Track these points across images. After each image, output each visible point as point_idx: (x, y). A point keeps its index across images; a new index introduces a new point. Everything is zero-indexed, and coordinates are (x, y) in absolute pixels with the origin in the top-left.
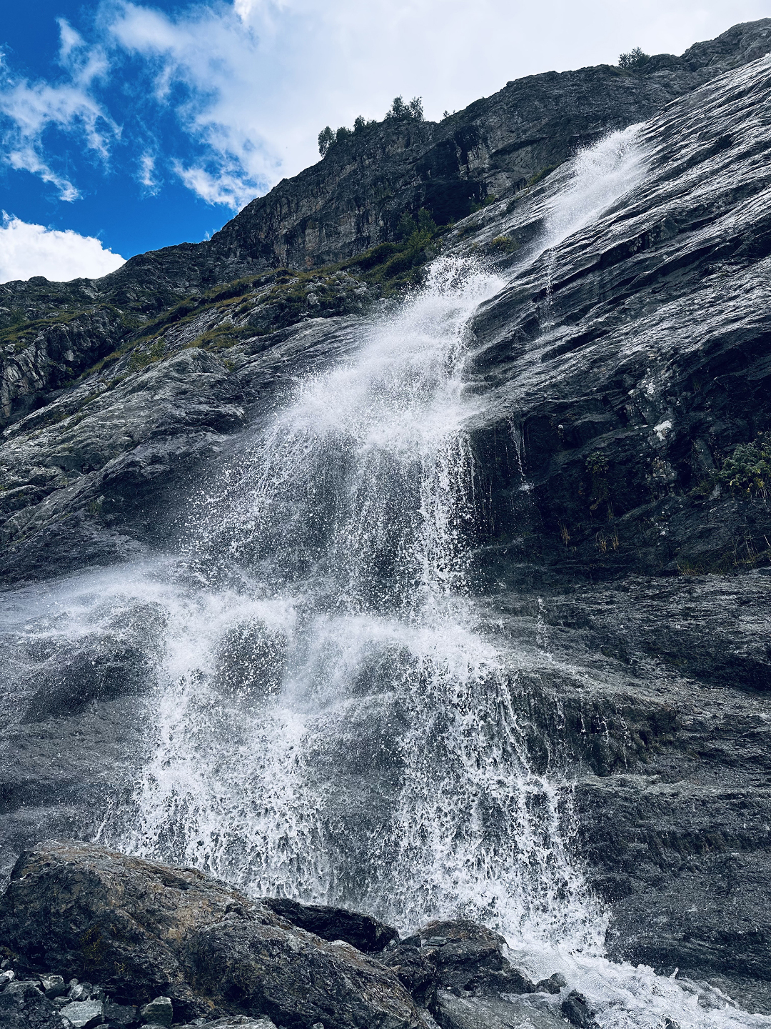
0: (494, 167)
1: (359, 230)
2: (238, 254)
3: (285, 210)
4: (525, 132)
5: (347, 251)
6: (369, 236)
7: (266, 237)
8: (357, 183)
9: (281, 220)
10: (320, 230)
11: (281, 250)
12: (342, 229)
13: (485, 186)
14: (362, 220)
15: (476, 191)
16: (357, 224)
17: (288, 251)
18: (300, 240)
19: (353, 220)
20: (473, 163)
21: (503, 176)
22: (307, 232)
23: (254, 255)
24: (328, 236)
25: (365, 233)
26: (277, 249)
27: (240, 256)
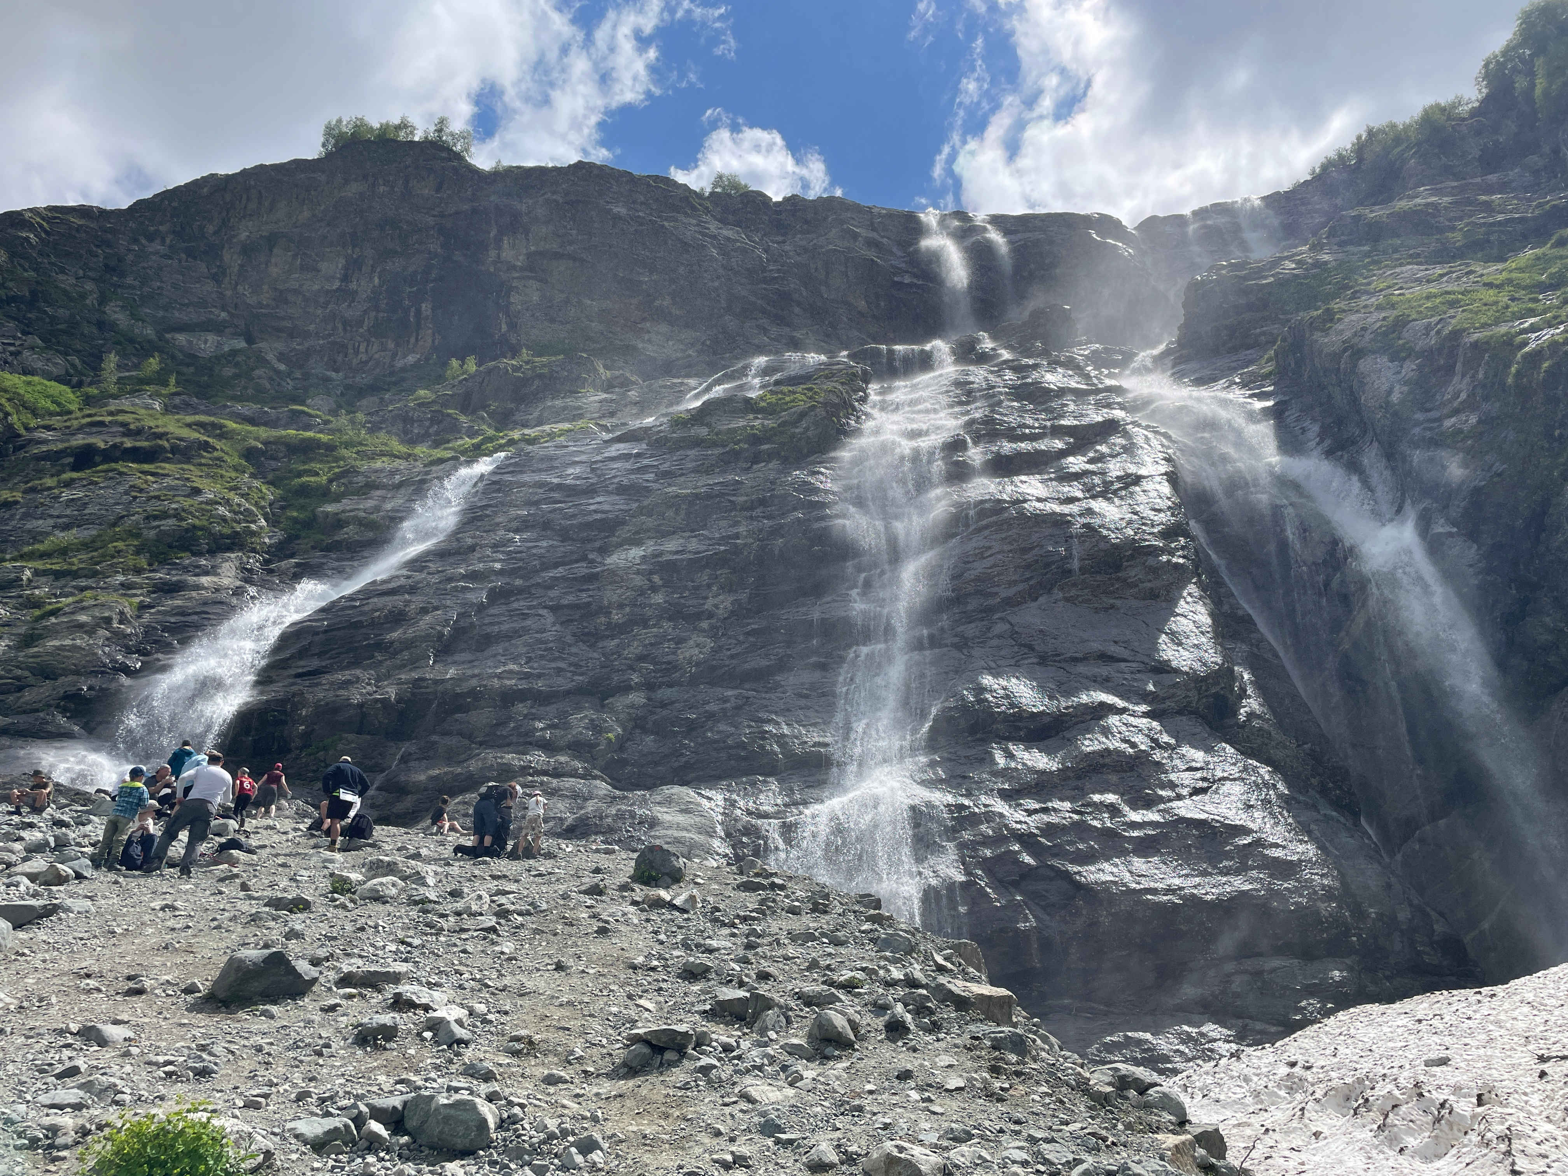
0: (527, 268)
1: (345, 278)
2: (168, 241)
3: (253, 206)
5: (322, 300)
6: (356, 292)
7: (215, 233)
8: (360, 213)
9: (244, 217)
10: (295, 256)
11: (232, 259)
12: (324, 266)
13: (511, 290)
14: (353, 266)
15: (499, 291)
16: (346, 268)
17: (241, 266)
18: (263, 259)
19: (342, 262)
20: (507, 254)
21: (534, 284)
22: (276, 251)
23: (191, 254)
24: (303, 268)
25: (353, 286)
26: (227, 257)
27: (170, 247)
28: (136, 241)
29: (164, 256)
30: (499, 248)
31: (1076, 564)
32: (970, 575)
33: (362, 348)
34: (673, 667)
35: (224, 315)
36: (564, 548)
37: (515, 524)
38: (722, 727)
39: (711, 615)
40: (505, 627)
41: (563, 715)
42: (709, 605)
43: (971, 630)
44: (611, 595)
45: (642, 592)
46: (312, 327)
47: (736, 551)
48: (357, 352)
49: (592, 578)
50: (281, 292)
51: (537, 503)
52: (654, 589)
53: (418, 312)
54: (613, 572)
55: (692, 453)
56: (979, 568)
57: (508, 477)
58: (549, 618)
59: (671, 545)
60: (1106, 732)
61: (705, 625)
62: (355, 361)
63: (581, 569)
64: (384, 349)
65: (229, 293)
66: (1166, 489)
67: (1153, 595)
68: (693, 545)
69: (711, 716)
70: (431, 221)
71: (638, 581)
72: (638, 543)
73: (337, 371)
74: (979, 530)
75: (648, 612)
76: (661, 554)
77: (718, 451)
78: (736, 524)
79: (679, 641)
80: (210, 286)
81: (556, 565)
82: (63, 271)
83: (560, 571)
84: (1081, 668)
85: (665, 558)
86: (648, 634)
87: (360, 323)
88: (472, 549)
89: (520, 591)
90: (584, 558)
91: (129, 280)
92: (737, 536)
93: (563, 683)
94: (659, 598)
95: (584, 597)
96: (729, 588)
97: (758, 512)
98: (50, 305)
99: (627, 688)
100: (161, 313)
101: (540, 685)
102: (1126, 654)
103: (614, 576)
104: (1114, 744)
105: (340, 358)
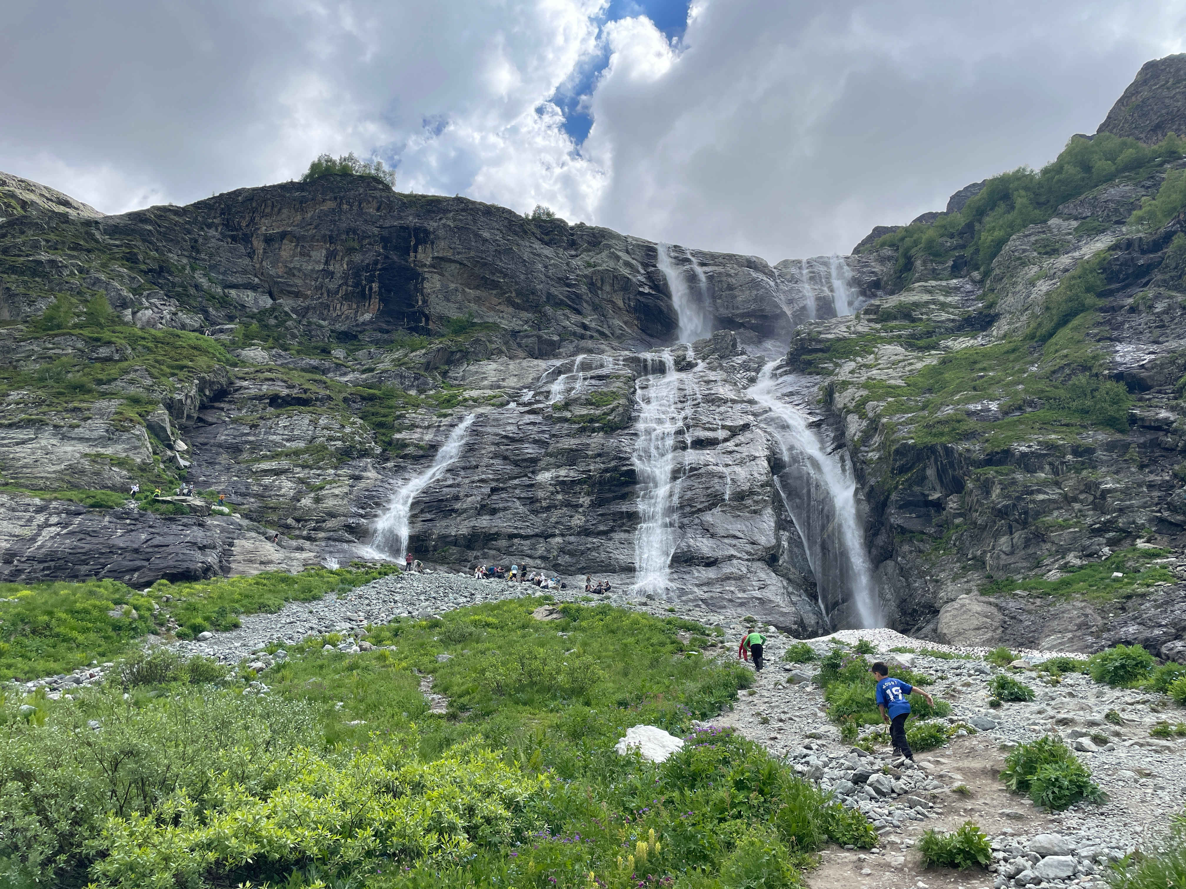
0: (433, 266)
1: (327, 263)
2: (220, 229)
3: (268, 210)
4: (459, 253)
5: (315, 276)
6: (334, 272)
7: (247, 226)
8: (333, 222)
9: (263, 217)
10: (296, 246)
11: (259, 245)
12: (314, 254)
13: (424, 279)
14: (331, 256)
15: (417, 279)
16: (327, 256)
17: (264, 249)
18: (277, 246)
19: (324, 252)
20: (420, 256)
21: (437, 277)
22: (285, 241)
23: (234, 239)
24: (302, 254)
25: (331, 268)
26: (255, 243)
27: (221, 233)
28: (202, 229)
29: (218, 240)
30: (416, 251)
31: (727, 497)
32: (686, 497)
33: (338, 307)
34: (570, 528)
35: (256, 280)
36: (517, 470)
37: (491, 455)
38: (594, 553)
39: (582, 506)
40: (501, 505)
41: (534, 545)
42: (581, 500)
43: (686, 521)
44: (541, 494)
45: (552, 493)
46: (309, 292)
47: (590, 477)
48: (335, 309)
49: (532, 485)
50: (290, 269)
51: (497, 444)
52: (558, 492)
53: (371, 288)
54: (540, 484)
55: (566, 425)
56: (689, 494)
57: (479, 428)
58: (518, 503)
59: (563, 472)
60: (731, 565)
61: (581, 510)
62: (335, 315)
63: (526, 481)
64: (350, 308)
65: (258, 266)
66: (766, 464)
67: (755, 512)
68: (572, 474)
69: (589, 549)
70: (376, 231)
71: (551, 489)
72: (548, 470)
73: (324, 320)
74: (689, 477)
75: (557, 502)
76: (559, 477)
77: (577, 426)
78: (589, 465)
79: (571, 517)
80: (247, 261)
81: (515, 478)
82: (170, 251)
83: (516, 482)
84: (726, 541)
85: (561, 479)
86: (558, 512)
87: (337, 292)
88: (477, 467)
89: (503, 489)
90: (526, 476)
91: (203, 256)
92: (590, 471)
93: (530, 532)
94: (560, 497)
95: (530, 495)
96: (588, 494)
97: (598, 459)
98: (170, 275)
99: (553, 536)
100: (221, 277)
101: (522, 532)
102: (742, 536)
103: (540, 486)
104: (735, 570)
105: (325, 312)
